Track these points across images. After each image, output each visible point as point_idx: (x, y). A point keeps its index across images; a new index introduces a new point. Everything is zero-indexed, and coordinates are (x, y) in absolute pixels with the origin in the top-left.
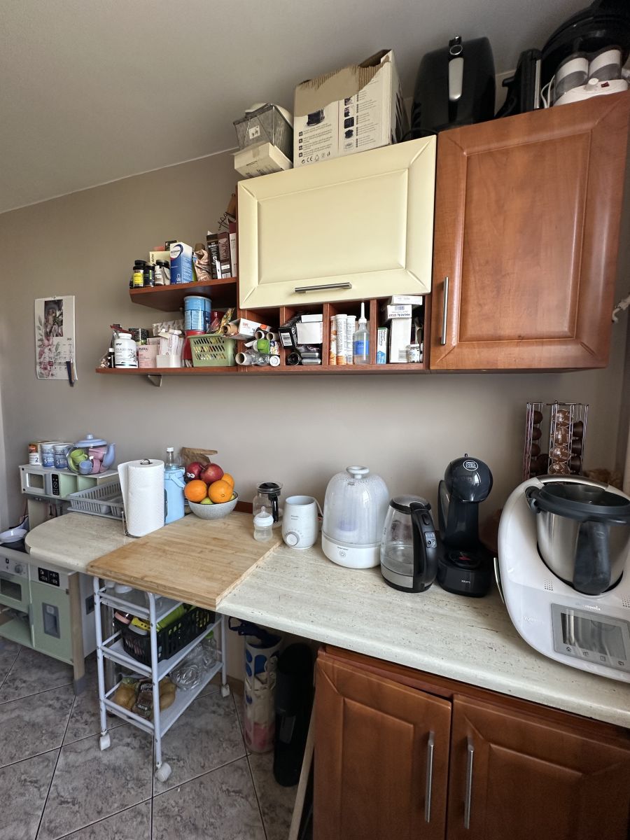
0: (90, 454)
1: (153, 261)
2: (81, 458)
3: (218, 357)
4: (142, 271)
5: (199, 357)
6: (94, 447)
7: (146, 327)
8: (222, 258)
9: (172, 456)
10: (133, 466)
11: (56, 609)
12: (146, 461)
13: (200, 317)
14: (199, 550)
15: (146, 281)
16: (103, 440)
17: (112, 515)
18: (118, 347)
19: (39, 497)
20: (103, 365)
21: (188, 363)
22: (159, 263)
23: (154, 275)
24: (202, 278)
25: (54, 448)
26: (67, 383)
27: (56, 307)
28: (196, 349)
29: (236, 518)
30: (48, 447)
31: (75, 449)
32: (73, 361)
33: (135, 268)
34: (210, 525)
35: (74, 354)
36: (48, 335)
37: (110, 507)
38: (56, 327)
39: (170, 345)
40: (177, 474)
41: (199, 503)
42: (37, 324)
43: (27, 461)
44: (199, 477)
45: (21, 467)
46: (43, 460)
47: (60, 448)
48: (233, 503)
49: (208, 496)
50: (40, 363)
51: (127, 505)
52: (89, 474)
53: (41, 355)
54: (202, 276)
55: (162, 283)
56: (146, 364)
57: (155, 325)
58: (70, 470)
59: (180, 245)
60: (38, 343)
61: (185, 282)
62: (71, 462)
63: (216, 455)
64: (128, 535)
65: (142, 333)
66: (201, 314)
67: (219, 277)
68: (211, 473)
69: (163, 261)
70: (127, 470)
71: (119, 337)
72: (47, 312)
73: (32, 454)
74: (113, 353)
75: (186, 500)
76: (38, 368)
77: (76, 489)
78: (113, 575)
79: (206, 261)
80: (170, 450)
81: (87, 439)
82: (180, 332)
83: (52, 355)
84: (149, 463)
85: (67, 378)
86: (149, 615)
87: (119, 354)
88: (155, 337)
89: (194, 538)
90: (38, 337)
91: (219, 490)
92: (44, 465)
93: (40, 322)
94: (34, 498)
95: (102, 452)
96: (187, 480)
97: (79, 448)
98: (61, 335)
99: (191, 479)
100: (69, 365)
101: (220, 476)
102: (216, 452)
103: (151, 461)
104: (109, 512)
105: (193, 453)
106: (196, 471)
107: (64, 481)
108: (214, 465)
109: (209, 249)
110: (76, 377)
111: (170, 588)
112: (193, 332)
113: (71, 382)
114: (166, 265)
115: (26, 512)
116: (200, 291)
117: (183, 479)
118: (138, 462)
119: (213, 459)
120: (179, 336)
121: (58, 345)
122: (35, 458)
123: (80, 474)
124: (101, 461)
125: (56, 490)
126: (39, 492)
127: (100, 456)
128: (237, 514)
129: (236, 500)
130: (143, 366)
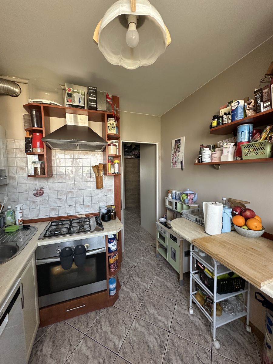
0: (188, 196)
1: (221, 113)
2: (185, 198)
3: (259, 154)
4: (216, 120)
5: (246, 155)
6: (190, 194)
7: (214, 144)
8: (264, 100)
9: (225, 202)
10: (210, 204)
11: (175, 251)
12: (215, 203)
13: (246, 134)
14: (244, 252)
15: (218, 123)
16: (193, 191)
17: (197, 222)
18: (203, 154)
19: (171, 209)
20: (196, 162)
21: (238, 158)
22: (225, 114)
23: (222, 120)
24: (249, 114)
25: (176, 192)
26: (181, 169)
27: (179, 142)
28: (244, 151)
29: (262, 240)
30: (174, 192)
31: (183, 194)
32: (183, 161)
33: (213, 119)
34: (247, 240)
35: (183, 158)
36: (175, 152)
37: (197, 219)
38: (178, 149)
39: (228, 151)
40: (229, 211)
41: (240, 227)
42: (172, 149)
43: (167, 196)
44: (240, 214)
45: (166, 198)
46: (172, 196)
47: (178, 193)
48: (262, 232)
49: (245, 225)
50: (173, 162)
51: (206, 220)
52: (187, 204)
53: (173, 159)
54: (250, 113)
55: (226, 122)
56: (215, 160)
57: (219, 142)
58: (181, 201)
59: (238, 102)
60: (172, 155)
61: (240, 119)
62: (182, 198)
63: (249, 204)
64: (205, 233)
65: (212, 146)
66: (247, 133)
67: (262, 110)
68: (248, 213)
69: (227, 112)
70: (207, 205)
71: (204, 150)
72: (175, 144)
73: (169, 194)
74: (201, 157)
75: (232, 224)
76: (172, 164)
77: (182, 209)
78: (203, 248)
79: (253, 104)
80: (224, 199)
81: (187, 190)
82: (234, 144)
83: (176, 159)
84: (216, 204)
85: (180, 167)
86: (214, 271)
87: (204, 157)
88: (219, 147)
89: (239, 244)
90: (172, 153)
91: (253, 223)
92: (172, 198)
93: (173, 149)
94: (169, 209)
95: (192, 196)
96: (233, 215)
97: (185, 194)
98: (180, 152)
99: (236, 215)
100: (182, 162)
101: (253, 216)
102: (249, 203)
103: (217, 203)
104: (197, 220)
105: (236, 202)
106: (239, 211)
107: (179, 205)
108: (249, 210)
109: (256, 98)
110: (184, 167)
111: (231, 265)
112: (242, 143)
113: (182, 169)
114: (229, 113)
115: (166, 214)
116: (247, 121)
117: (231, 213)
118: (211, 202)
119: (247, 206)
120: (233, 145)
121: (178, 155)
122: (170, 195)
123: (185, 203)
124: (192, 200)
125: (176, 208)
126: (170, 207)
127: (192, 198)
128: (263, 239)
129: (263, 231)
130: (214, 161)
